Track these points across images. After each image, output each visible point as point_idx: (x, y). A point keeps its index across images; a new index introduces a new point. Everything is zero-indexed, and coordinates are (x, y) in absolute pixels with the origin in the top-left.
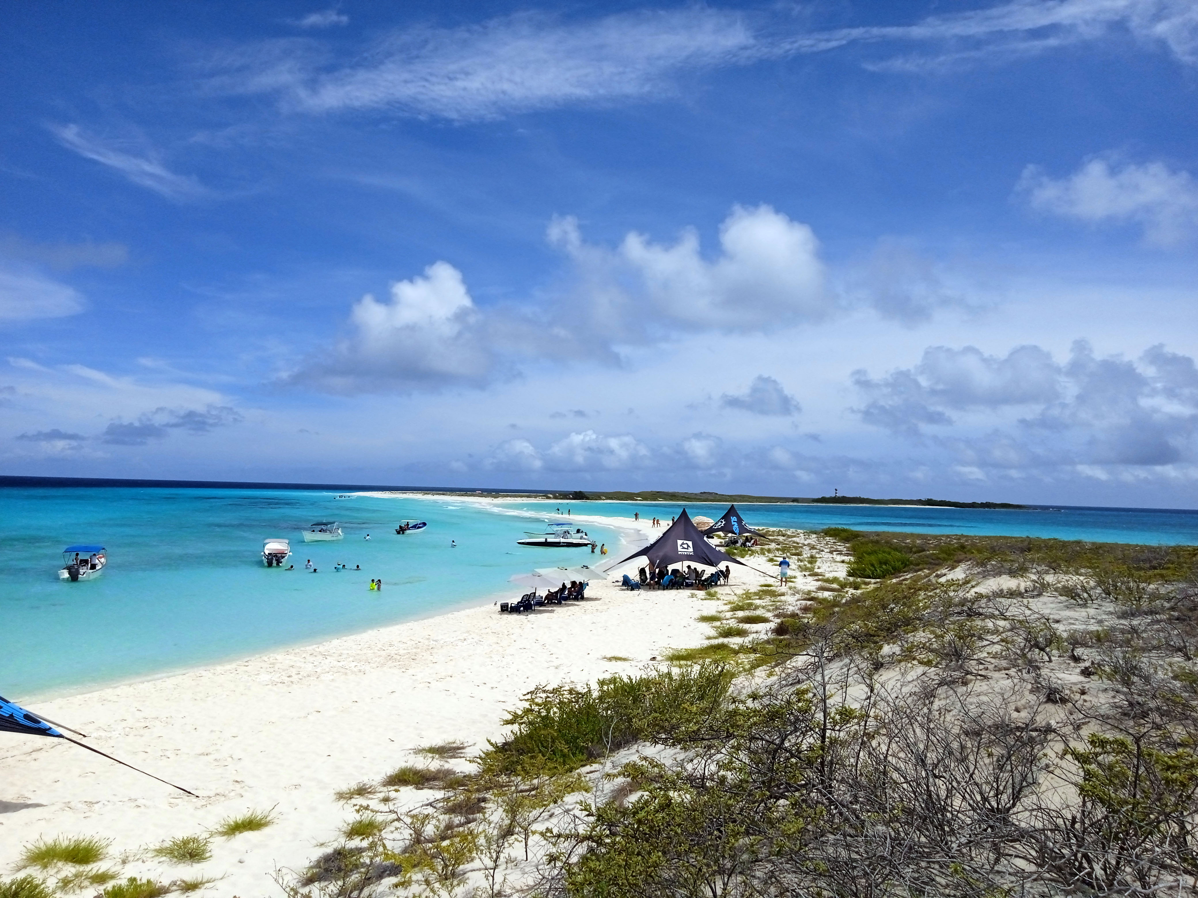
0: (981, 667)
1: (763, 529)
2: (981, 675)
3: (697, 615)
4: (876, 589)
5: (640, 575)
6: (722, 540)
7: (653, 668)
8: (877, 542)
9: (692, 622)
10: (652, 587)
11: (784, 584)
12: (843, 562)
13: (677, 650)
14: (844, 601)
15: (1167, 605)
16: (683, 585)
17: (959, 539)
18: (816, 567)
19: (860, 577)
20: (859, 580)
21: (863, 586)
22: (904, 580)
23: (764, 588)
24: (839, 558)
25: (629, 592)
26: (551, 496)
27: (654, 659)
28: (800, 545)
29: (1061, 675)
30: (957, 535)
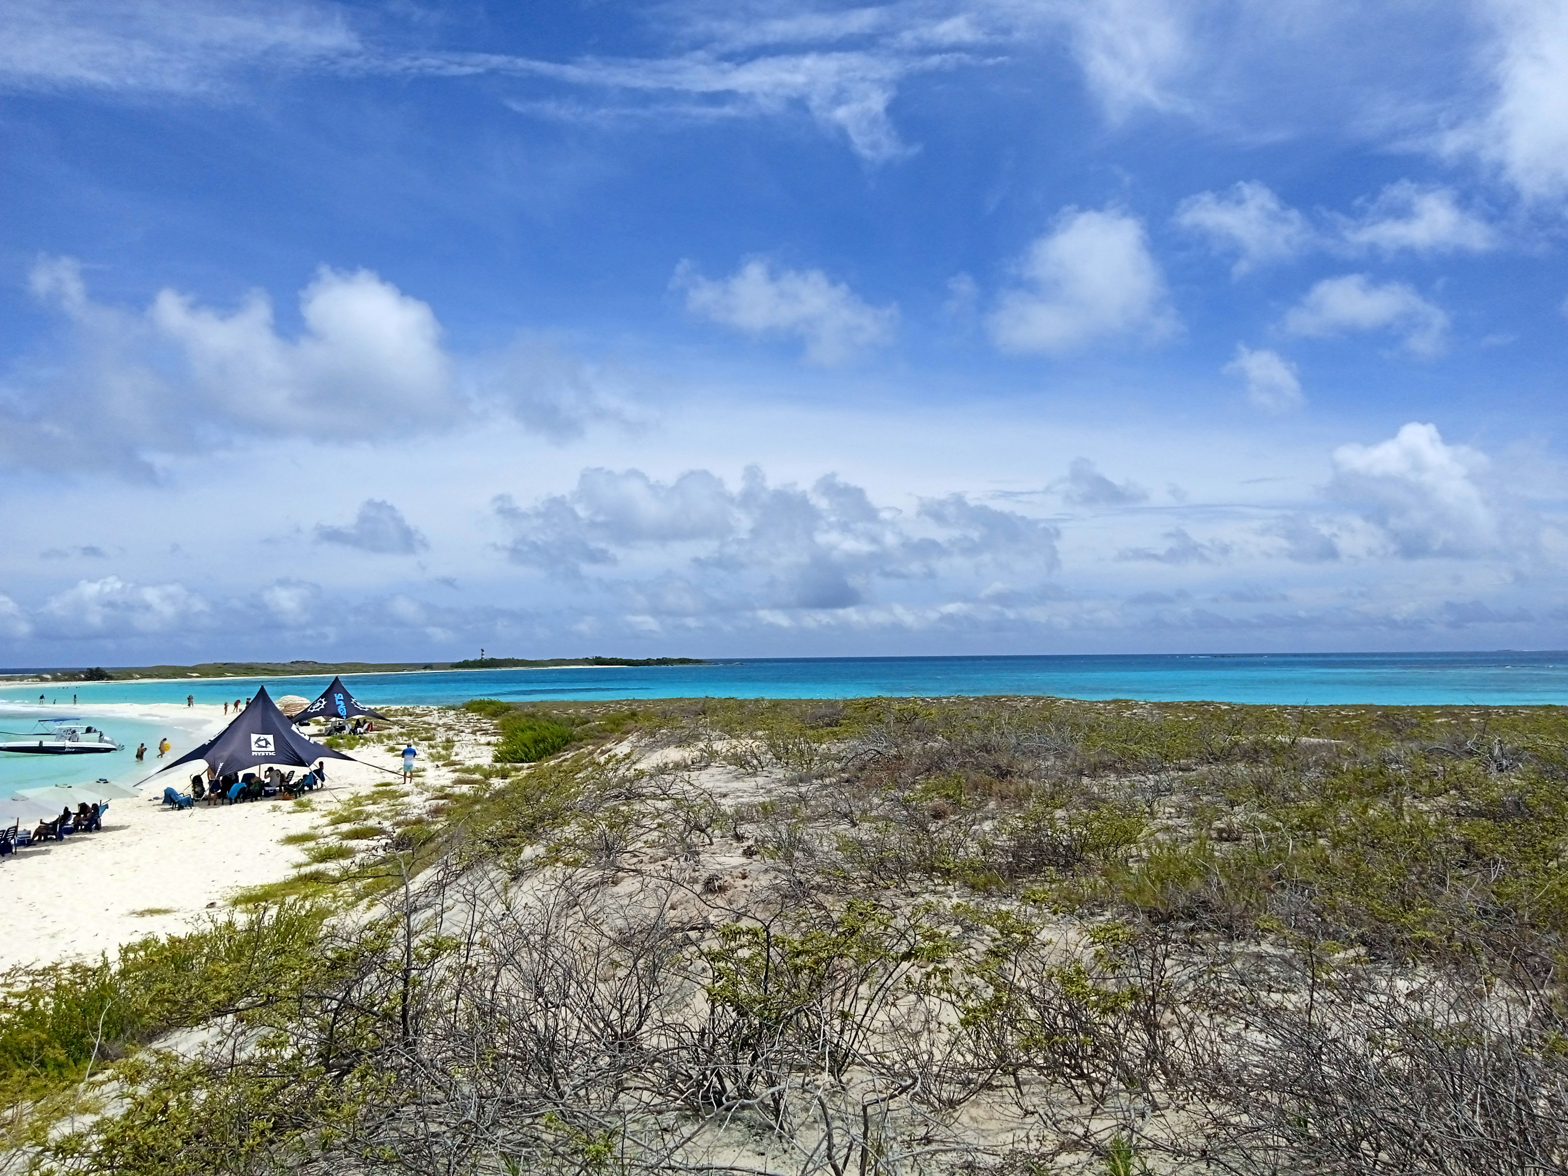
0: (635, 860)
1: (382, 708)
2: (633, 871)
3: (282, 835)
4: (529, 776)
5: (194, 787)
6: (322, 728)
7: (207, 919)
8: (533, 715)
9: (273, 847)
10: (212, 802)
11: (408, 780)
12: (489, 744)
13: (248, 888)
14: (487, 795)
15: (837, 766)
16: (261, 795)
17: (630, 705)
18: (454, 754)
19: (509, 762)
20: (508, 765)
21: (513, 773)
22: (564, 761)
23: (381, 788)
24: (484, 739)
25: (175, 812)
26: (49, 676)
27: (212, 905)
28: (433, 726)
29: (722, 859)
30: (628, 700)
